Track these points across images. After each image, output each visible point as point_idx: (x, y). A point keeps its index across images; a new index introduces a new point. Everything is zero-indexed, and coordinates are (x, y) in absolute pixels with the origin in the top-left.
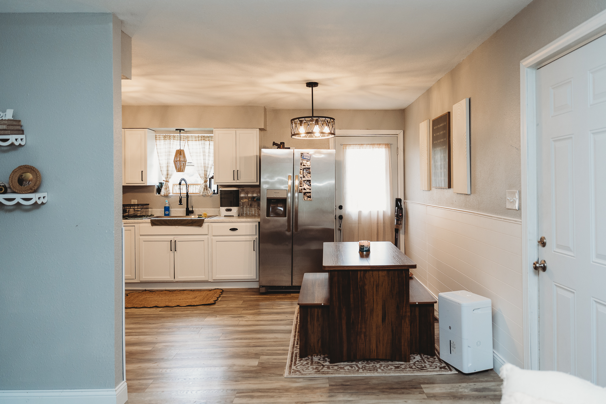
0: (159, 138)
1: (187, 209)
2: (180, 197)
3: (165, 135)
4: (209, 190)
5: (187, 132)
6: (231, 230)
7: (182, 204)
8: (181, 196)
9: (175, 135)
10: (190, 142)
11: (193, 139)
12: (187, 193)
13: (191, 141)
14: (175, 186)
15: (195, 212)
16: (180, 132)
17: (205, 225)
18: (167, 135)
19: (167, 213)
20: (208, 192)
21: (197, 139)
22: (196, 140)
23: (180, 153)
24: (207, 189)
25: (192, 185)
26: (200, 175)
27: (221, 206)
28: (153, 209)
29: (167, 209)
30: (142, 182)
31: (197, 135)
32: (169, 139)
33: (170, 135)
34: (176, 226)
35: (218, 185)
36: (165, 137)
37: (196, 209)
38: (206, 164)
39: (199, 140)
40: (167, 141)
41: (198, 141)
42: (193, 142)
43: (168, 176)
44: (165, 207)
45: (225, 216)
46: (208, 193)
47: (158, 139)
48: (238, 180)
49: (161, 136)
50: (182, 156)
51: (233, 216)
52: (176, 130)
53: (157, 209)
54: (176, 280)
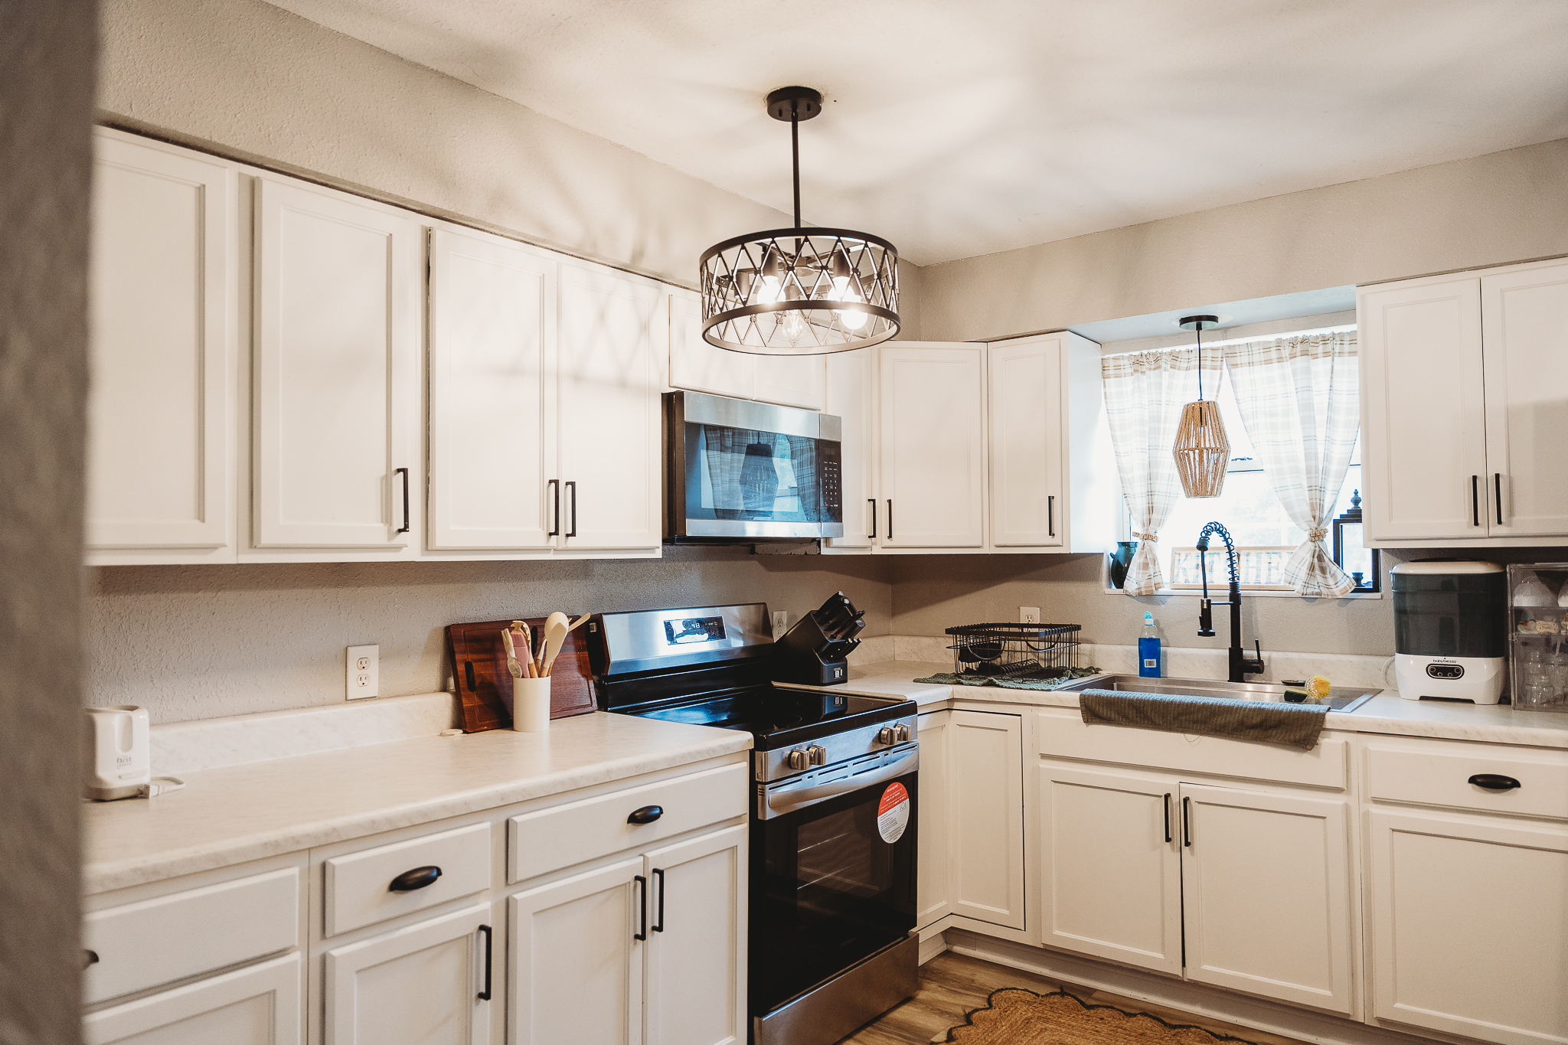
0: (1118, 367)
1: (1235, 652)
2: (1202, 601)
3: (1137, 353)
4: (1333, 576)
5: (1226, 331)
6: (1478, 784)
7: (1213, 634)
8: (1205, 596)
9: (1178, 348)
10: (1242, 374)
11: (1256, 358)
12: (1234, 586)
13: (1246, 369)
14: (1183, 557)
15: (1269, 666)
16: (1199, 328)
17: (1329, 743)
18: (1145, 352)
19: (1150, 663)
20: (1331, 582)
21: (1274, 355)
22: (1268, 362)
23: (1200, 415)
24: (1323, 570)
25: (1253, 553)
26: (1288, 506)
27: (1403, 648)
28: (1097, 647)
29: (1150, 648)
30: (1050, 540)
31: (1272, 338)
32: (1153, 367)
33: (1160, 350)
34: (1187, 735)
35: (1376, 553)
36: (1137, 362)
37: (1274, 655)
38: (1316, 459)
39: (1280, 360)
40: (1150, 377)
41: (1276, 365)
42: (1257, 368)
43: (1154, 516)
44: (1142, 641)
45: (1423, 698)
46: (1328, 586)
47: (1112, 372)
48: (1500, 522)
49: (1122, 362)
50: (1208, 431)
51: (1471, 701)
52: (1184, 321)
53: (1112, 647)
54: (1191, 974)
